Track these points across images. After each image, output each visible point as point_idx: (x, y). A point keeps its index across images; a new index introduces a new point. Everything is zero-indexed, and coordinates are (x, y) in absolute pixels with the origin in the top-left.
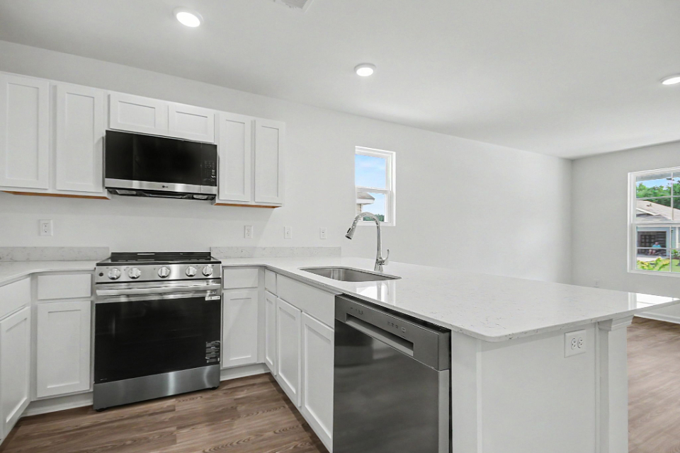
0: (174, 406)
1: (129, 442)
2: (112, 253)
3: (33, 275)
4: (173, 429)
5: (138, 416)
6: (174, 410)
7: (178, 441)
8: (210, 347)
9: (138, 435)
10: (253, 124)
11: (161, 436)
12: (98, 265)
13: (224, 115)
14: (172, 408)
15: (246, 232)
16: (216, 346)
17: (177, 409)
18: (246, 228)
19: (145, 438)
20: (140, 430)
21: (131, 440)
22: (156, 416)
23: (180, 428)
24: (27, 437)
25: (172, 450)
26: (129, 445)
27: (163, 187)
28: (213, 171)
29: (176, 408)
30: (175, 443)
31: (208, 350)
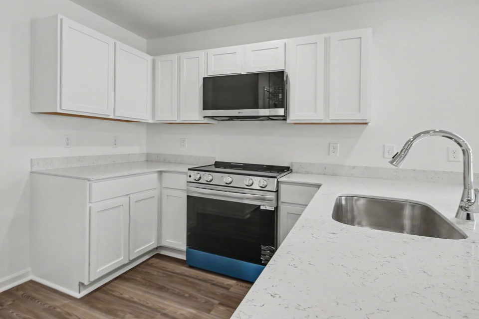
0: (231, 286)
1: (187, 295)
2: (216, 162)
3: (160, 172)
4: (217, 302)
5: (206, 281)
6: (228, 289)
7: (212, 312)
8: (265, 250)
9: (195, 293)
10: (327, 41)
11: (206, 302)
12: (189, 169)
13: (292, 42)
14: (228, 287)
15: (331, 149)
16: (271, 251)
17: (232, 290)
18: (331, 145)
19: (197, 298)
20: (199, 291)
21: (189, 294)
22: (215, 287)
23: (221, 304)
24: (151, 265)
25: (203, 316)
26: (186, 297)
27: (239, 113)
28: (280, 95)
29: (231, 288)
30: (209, 313)
31: (263, 252)
